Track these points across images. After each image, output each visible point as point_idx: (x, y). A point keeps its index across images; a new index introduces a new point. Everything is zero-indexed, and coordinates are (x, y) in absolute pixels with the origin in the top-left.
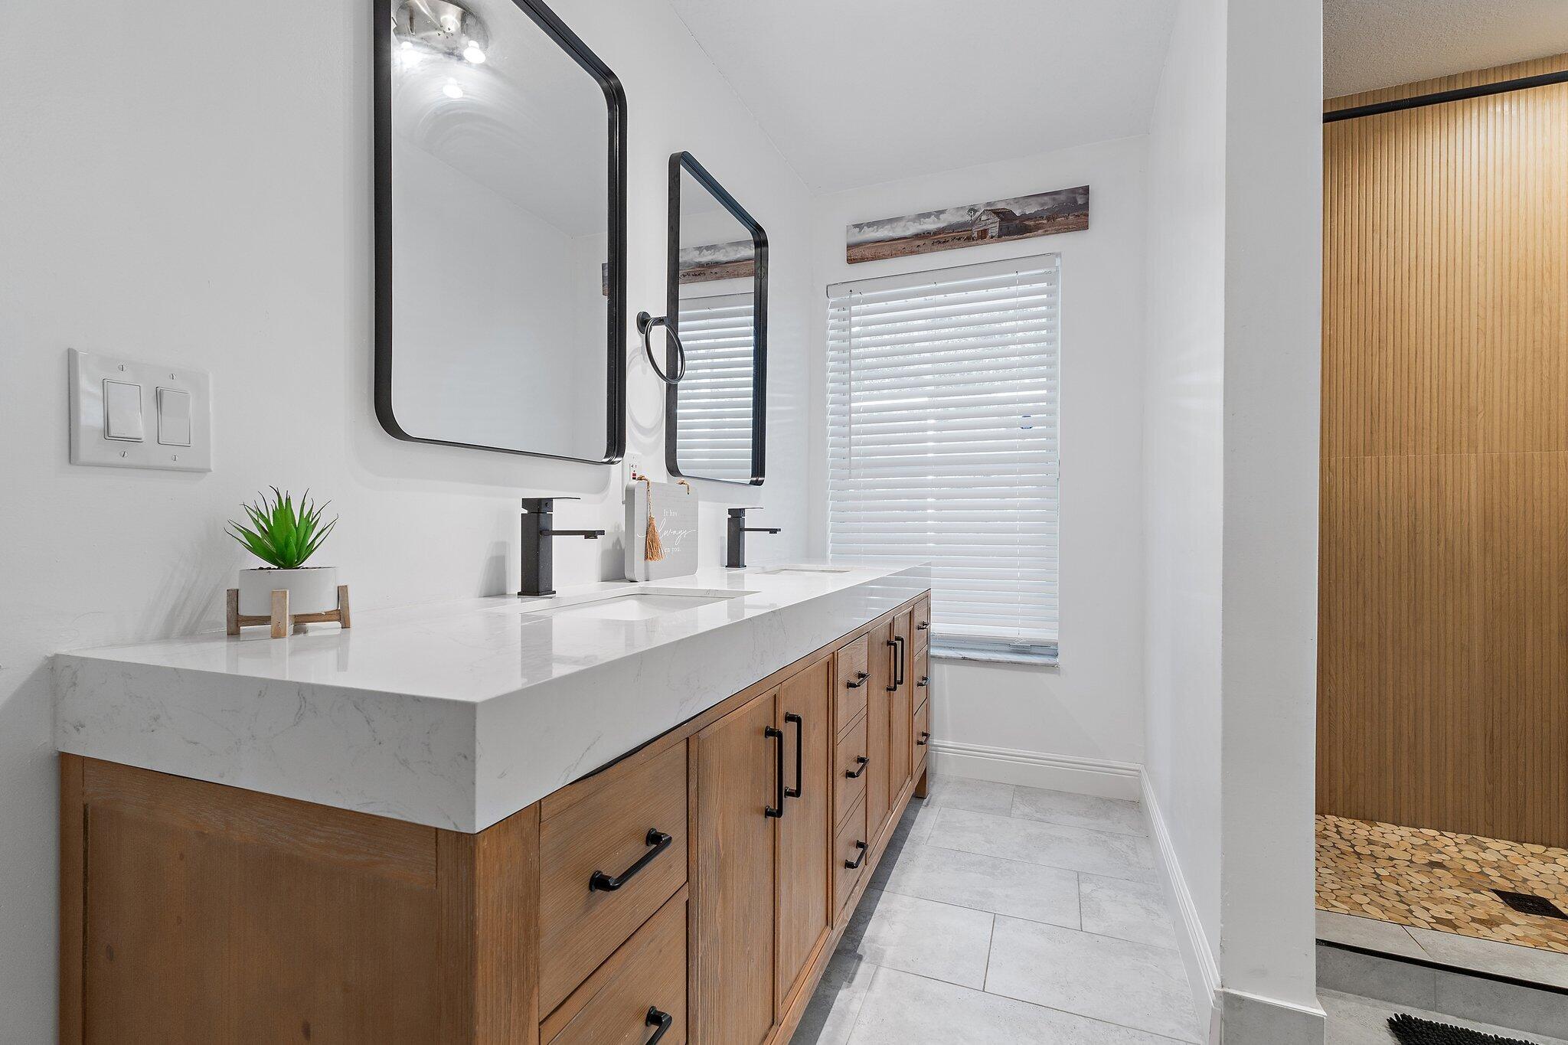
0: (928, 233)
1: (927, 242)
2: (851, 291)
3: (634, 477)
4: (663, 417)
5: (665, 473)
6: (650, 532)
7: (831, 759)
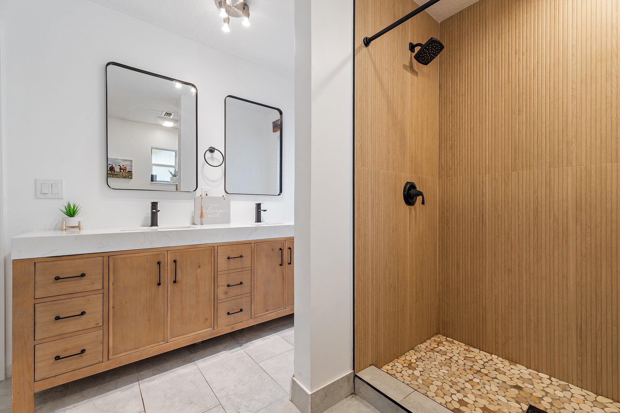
3: (207, 195)
4: (223, 177)
5: (224, 193)
6: (202, 211)
7: (213, 278)
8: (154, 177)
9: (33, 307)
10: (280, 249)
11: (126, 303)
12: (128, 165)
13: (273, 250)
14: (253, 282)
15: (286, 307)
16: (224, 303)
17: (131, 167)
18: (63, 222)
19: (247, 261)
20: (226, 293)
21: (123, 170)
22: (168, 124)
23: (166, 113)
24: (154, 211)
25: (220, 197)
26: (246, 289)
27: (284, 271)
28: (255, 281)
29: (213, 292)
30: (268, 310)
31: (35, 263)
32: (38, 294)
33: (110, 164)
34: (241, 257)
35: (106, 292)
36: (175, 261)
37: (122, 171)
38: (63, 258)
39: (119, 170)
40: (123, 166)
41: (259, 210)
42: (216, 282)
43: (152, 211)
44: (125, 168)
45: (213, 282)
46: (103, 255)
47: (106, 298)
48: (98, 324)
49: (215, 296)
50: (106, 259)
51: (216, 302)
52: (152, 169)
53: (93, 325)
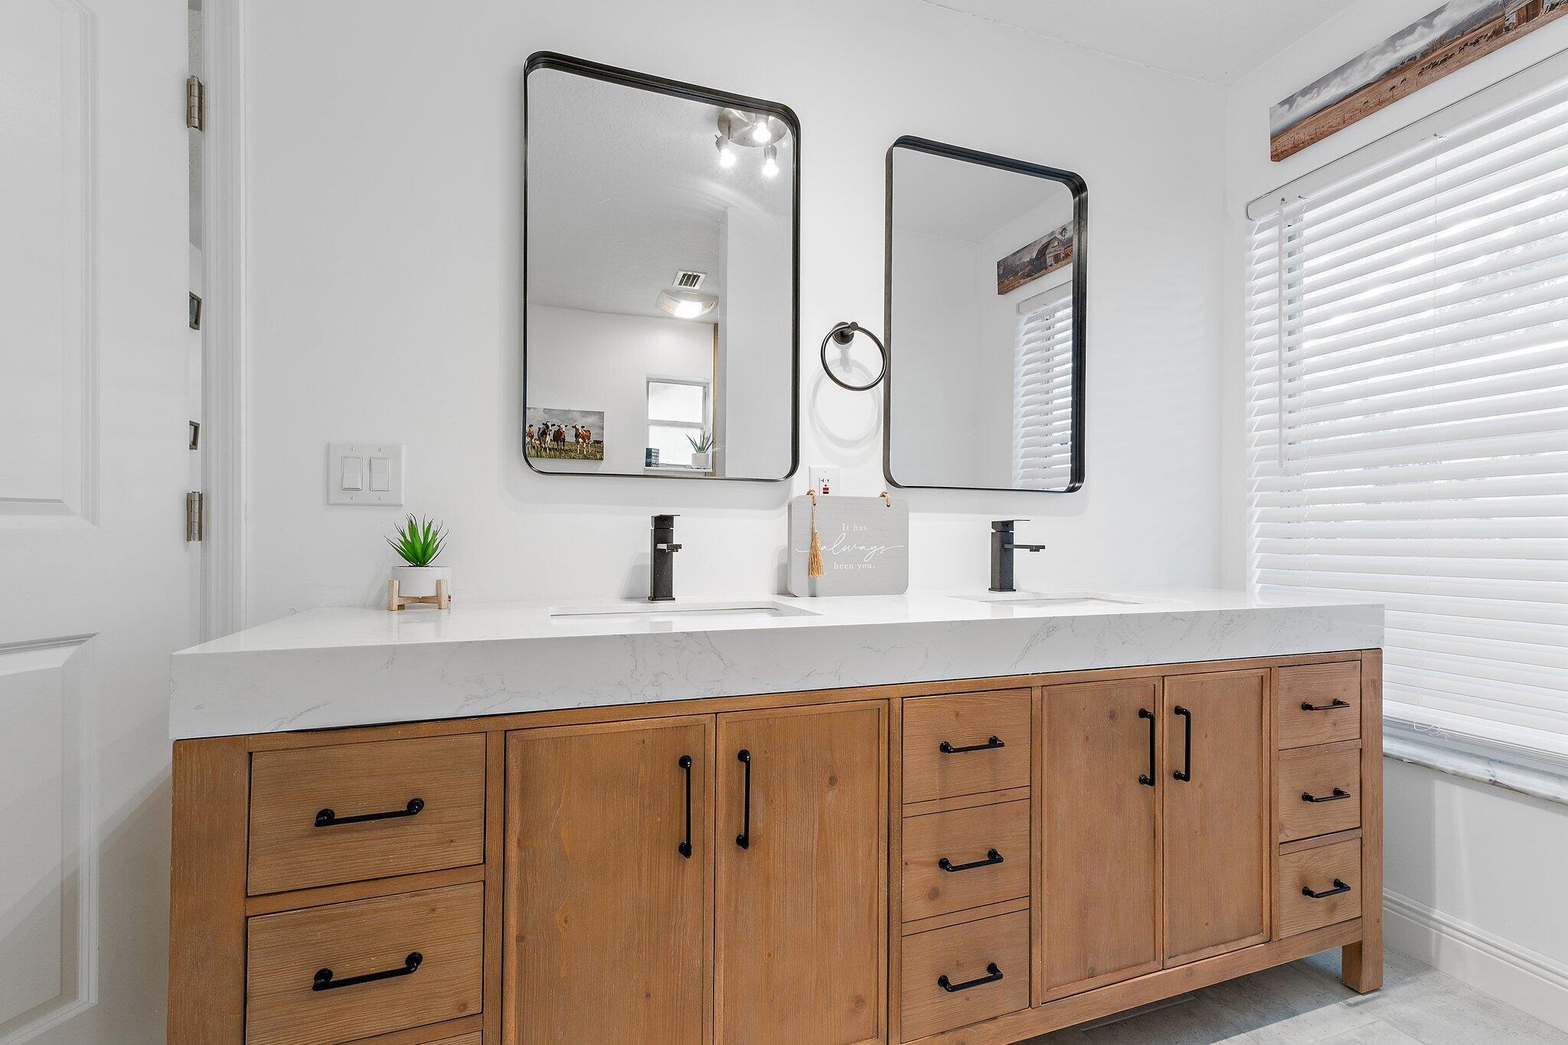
0: (1402, 63)
1: (1408, 74)
2: (1283, 200)
3: (826, 491)
4: (879, 427)
5: (882, 485)
6: (813, 547)
7: (884, 831)
8: (653, 454)
9: (241, 931)
10: (1143, 714)
11: (566, 922)
12: (594, 425)
13: (1112, 716)
14: (1036, 853)
15: (1168, 963)
16: (925, 936)
17: (600, 431)
18: (391, 583)
19: (1014, 761)
20: (934, 894)
21: (583, 438)
22: (689, 309)
23: (684, 275)
24: (663, 546)
25: (873, 499)
26: (1009, 878)
27: (1158, 807)
28: (1045, 846)
29: (883, 888)
30: (1092, 969)
31: (251, 754)
32: (262, 878)
33: (554, 425)
34: (994, 743)
35: (494, 879)
36: (743, 756)
37: (580, 440)
38: (347, 736)
39: (573, 440)
40: (583, 427)
41: (1007, 546)
42: (894, 847)
43: (655, 546)
44: (588, 434)
45: (883, 845)
46: (485, 724)
47: (494, 903)
48: (465, 1006)
49: (894, 908)
50: (496, 740)
51: (894, 931)
52: (647, 433)
53: (445, 1008)
